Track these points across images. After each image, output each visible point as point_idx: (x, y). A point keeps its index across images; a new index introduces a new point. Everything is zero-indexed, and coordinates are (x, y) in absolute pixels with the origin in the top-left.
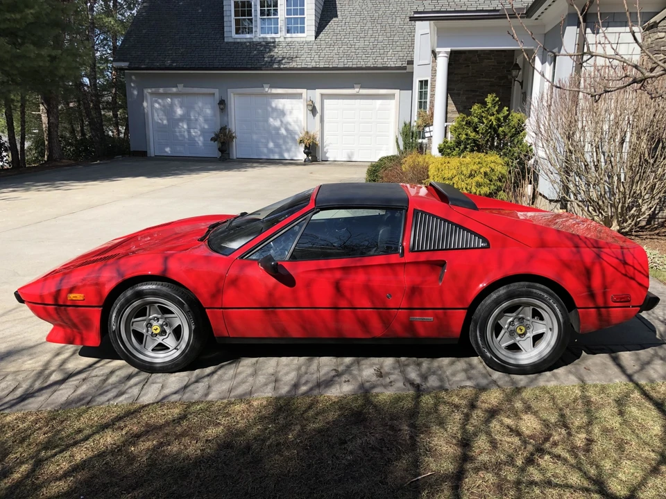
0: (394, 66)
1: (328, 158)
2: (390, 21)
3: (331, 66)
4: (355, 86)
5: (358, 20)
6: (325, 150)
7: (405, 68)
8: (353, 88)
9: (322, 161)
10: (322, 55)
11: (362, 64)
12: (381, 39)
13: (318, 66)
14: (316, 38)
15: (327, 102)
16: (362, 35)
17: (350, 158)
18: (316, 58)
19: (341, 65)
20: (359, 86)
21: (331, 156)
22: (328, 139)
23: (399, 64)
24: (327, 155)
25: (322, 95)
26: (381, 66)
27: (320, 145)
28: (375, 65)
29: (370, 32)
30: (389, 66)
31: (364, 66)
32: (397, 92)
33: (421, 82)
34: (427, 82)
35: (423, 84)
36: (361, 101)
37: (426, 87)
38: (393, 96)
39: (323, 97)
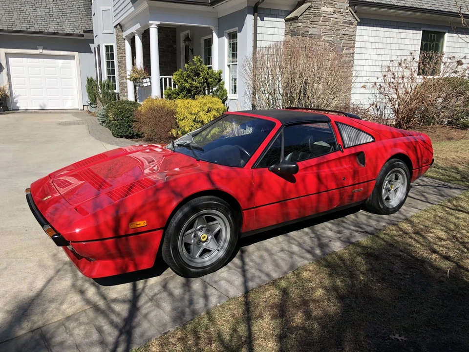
0: (73, 33)
1: (18, 107)
3: (14, 29)
4: (38, 47)
6: (15, 100)
7: (82, 35)
8: (36, 49)
9: (13, 110)
10: (3, 19)
11: (44, 29)
15: (11, 60)
16: (37, 5)
17: (41, 106)
19: (24, 29)
20: (42, 47)
21: (21, 105)
22: (16, 91)
23: (77, 32)
24: (18, 105)
25: (6, 54)
26: (62, 32)
27: (9, 96)
28: (56, 31)
29: (44, 4)
30: (68, 32)
31: (46, 31)
32: (76, 54)
33: (107, 47)
34: (112, 47)
35: (109, 49)
36: (45, 60)
37: (112, 50)
38: (73, 57)
39: (7, 55)
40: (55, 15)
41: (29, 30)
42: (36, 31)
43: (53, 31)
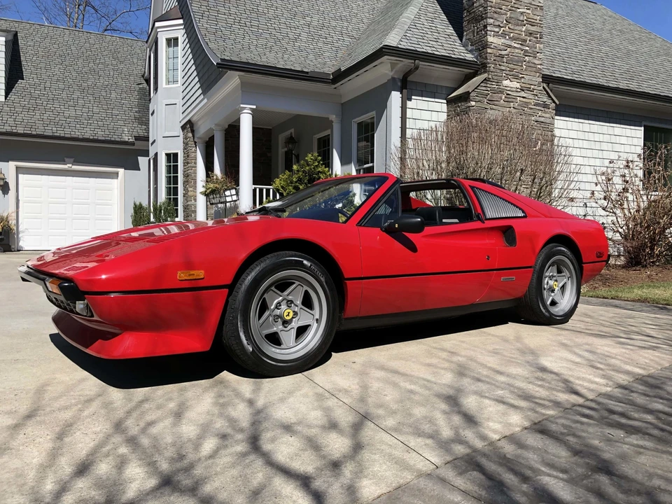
0: (119, 140)
2: (104, 94)
3: (34, 133)
4: (66, 159)
5: (62, 86)
6: (21, 236)
7: (133, 144)
8: (63, 161)
9: (19, 250)
10: (19, 119)
11: (77, 134)
12: (96, 110)
13: (14, 131)
14: (6, 99)
15: (24, 177)
16: (71, 103)
18: (11, 121)
19: (49, 133)
20: (72, 160)
22: (26, 223)
23: (125, 139)
25: (17, 168)
26: (103, 138)
27: (14, 229)
28: (95, 138)
29: (81, 102)
30: (112, 139)
31: (81, 137)
32: (121, 171)
33: (168, 155)
34: (176, 155)
35: (172, 158)
36: (74, 178)
37: (176, 160)
38: (116, 175)
39: (19, 170)
40: (96, 117)
41: (55, 134)
42: (66, 136)
43: (91, 137)
